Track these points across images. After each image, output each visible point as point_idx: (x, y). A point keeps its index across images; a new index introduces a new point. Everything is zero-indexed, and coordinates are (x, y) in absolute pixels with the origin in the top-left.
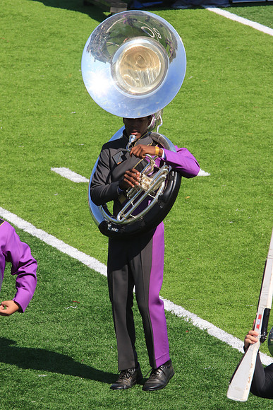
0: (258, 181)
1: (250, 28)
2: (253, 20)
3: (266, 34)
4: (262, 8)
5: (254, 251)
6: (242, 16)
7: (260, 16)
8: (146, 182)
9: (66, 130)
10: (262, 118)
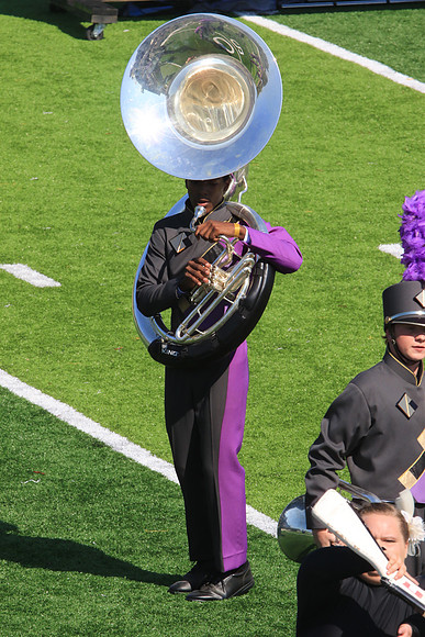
0: (322, 285)
1: (309, 47)
2: (314, 34)
3: (334, 57)
4: (328, 17)
5: (315, 393)
6: (296, 28)
7: (324, 29)
8: (220, 280)
9: (23, 206)
10: (328, 187)
